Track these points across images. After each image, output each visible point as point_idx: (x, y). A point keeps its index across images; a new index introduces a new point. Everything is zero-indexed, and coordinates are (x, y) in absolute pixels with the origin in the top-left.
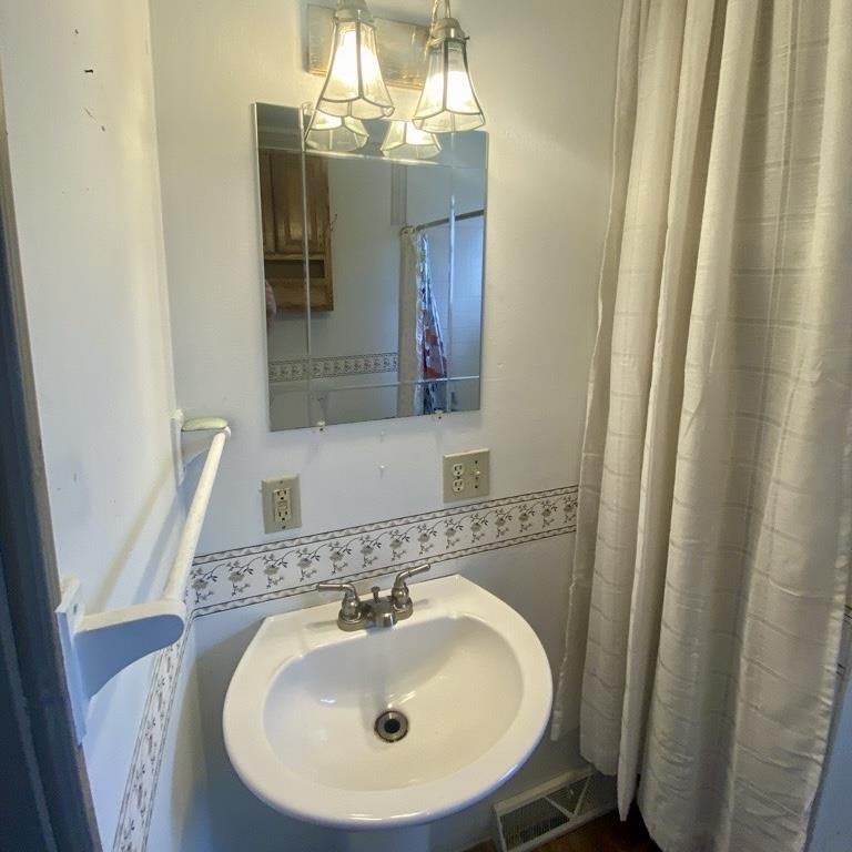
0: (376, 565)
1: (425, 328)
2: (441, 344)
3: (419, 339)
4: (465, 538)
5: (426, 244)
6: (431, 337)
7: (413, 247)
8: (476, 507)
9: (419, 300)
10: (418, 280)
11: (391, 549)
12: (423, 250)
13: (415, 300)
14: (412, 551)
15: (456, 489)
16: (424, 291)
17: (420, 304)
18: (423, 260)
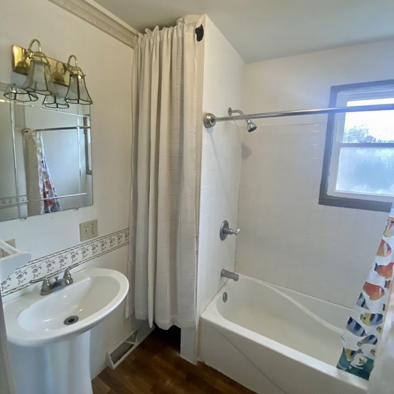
0: (53, 271)
1: (45, 180)
2: (54, 189)
3: (41, 186)
4: (90, 253)
5: (42, 138)
6: (48, 185)
7: (33, 140)
8: (94, 241)
9: (39, 167)
10: (39, 157)
11: (60, 264)
12: (41, 141)
13: (37, 167)
14: (69, 262)
15: (85, 235)
16: (42, 162)
17: (41, 169)
18: (41, 146)
